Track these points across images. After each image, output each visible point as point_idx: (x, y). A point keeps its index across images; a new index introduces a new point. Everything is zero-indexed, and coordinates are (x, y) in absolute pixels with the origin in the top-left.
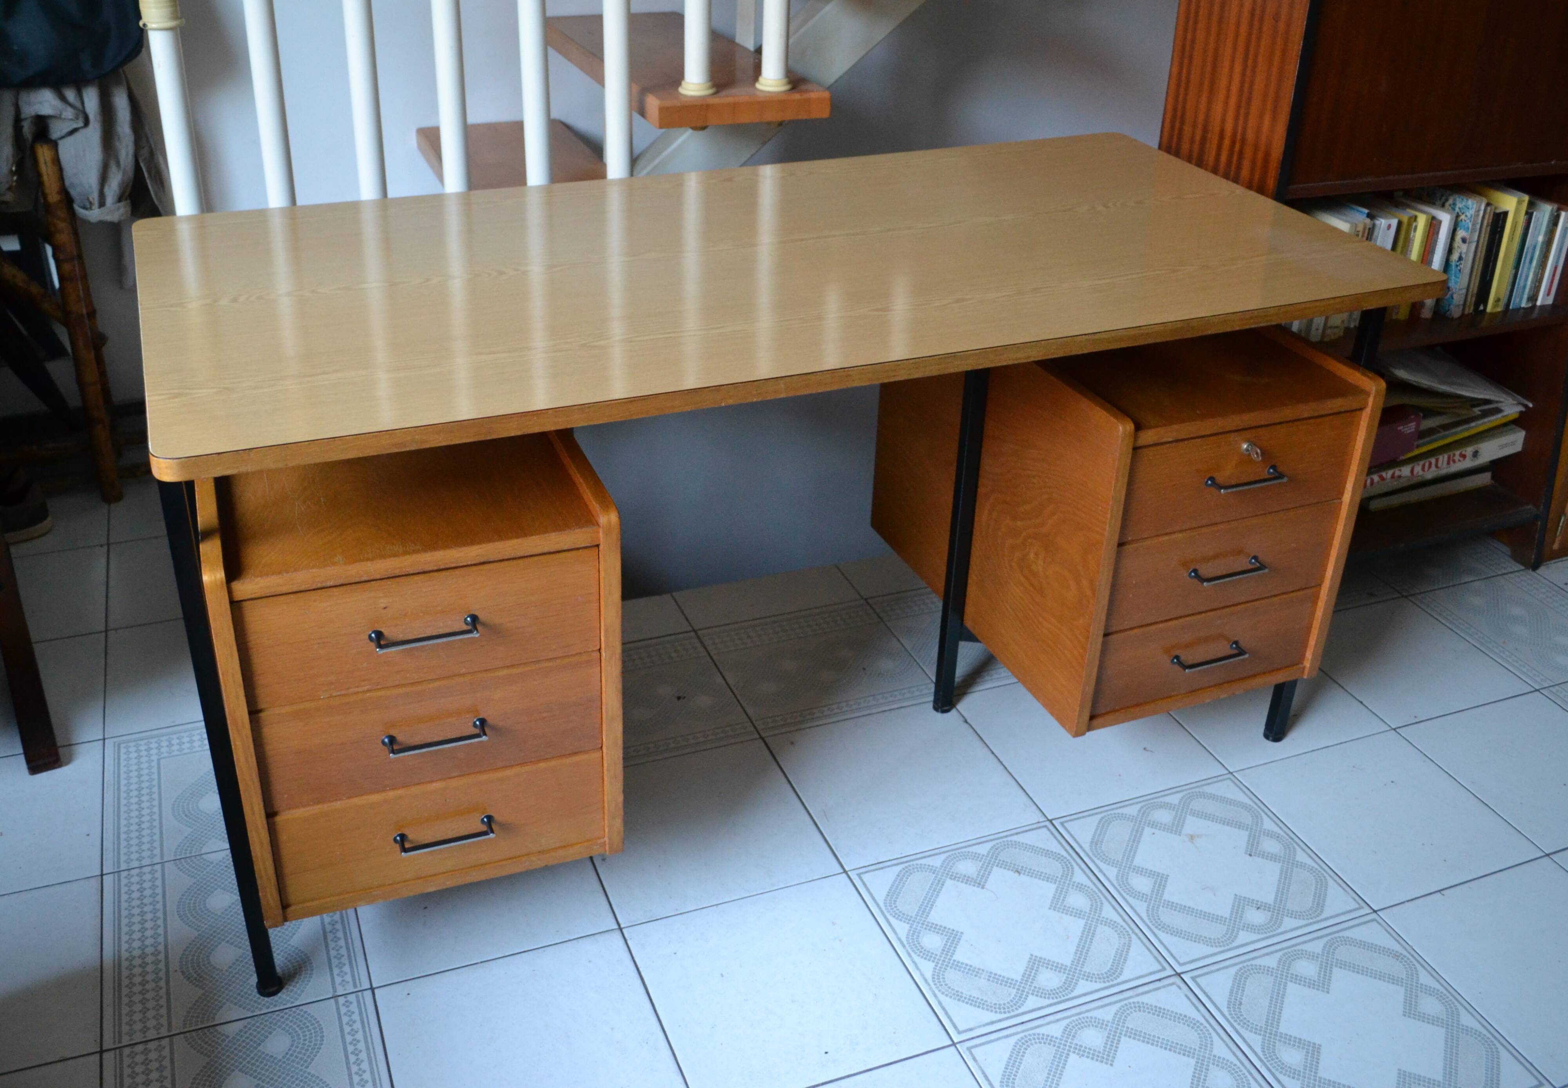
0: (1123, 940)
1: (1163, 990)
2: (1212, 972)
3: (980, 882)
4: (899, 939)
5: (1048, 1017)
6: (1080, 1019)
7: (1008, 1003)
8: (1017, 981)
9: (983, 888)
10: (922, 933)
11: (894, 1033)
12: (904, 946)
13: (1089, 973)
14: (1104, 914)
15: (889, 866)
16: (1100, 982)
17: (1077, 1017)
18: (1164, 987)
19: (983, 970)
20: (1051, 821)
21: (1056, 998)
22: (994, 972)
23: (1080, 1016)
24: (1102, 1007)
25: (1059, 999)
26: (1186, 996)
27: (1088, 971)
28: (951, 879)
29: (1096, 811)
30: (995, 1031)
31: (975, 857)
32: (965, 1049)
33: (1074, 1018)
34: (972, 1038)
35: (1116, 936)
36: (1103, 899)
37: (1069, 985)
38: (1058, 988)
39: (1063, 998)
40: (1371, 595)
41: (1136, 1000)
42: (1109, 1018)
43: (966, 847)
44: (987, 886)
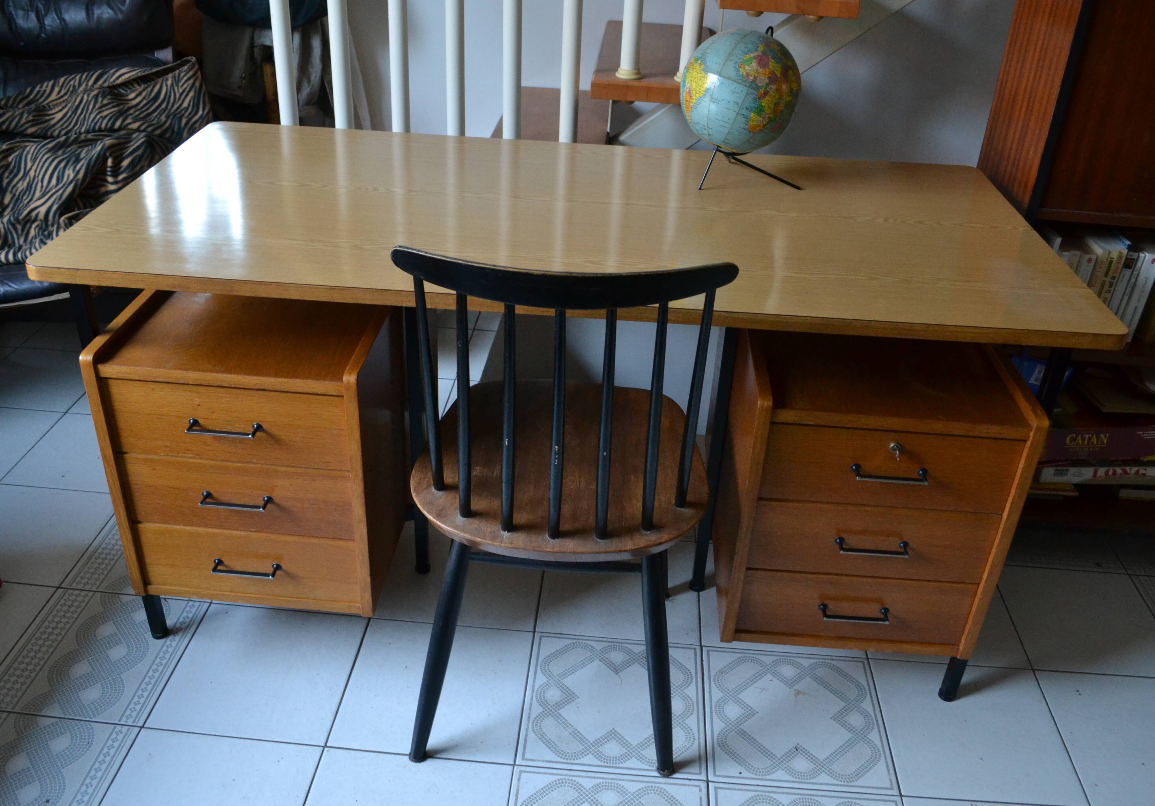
0: (686, 743)
1: (687, 787)
2: (735, 789)
3: (616, 669)
4: (533, 686)
5: (591, 773)
6: (612, 783)
7: (571, 753)
8: (589, 742)
9: (617, 674)
10: (551, 688)
11: (482, 743)
12: (533, 691)
13: (644, 756)
14: (687, 722)
15: (565, 638)
16: (646, 765)
17: (610, 781)
18: (689, 785)
19: (572, 726)
20: (701, 647)
21: (607, 763)
22: (579, 730)
23: (613, 781)
24: (634, 781)
25: (608, 765)
26: (701, 798)
27: (644, 754)
28: (600, 660)
29: (741, 651)
30: (548, 768)
31: (628, 652)
32: (518, 771)
33: (607, 781)
34: (529, 766)
35: (685, 739)
36: (695, 711)
37: (623, 758)
38: (613, 757)
39: (612, 765)
40: (1098, 565)
41: (661, 786)
42: (633, 790)
43: (627, 643)
44: (620, 674)
